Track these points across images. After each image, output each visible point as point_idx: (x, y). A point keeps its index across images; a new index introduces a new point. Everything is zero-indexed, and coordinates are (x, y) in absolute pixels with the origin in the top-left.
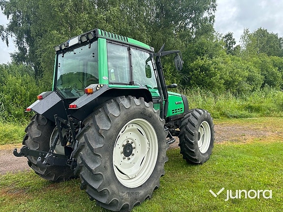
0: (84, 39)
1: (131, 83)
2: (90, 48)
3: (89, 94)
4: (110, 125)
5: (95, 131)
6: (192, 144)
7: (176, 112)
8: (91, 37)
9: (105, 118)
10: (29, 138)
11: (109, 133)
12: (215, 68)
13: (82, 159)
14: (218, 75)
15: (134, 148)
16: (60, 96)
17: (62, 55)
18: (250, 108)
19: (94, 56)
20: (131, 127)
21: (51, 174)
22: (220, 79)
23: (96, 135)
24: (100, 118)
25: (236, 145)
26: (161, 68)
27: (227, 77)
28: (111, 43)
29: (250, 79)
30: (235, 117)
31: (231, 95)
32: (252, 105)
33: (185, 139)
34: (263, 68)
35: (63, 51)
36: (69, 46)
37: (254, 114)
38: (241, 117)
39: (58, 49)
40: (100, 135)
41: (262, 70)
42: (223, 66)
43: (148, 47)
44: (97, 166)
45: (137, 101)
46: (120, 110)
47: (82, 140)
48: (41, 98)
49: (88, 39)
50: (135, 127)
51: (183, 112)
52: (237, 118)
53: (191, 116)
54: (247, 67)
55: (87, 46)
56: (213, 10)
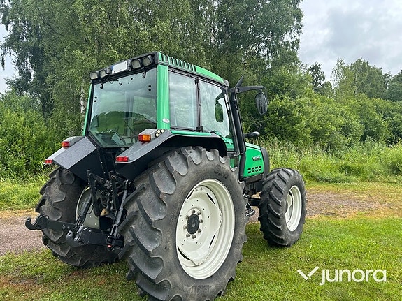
0: (137, 65)
1: (199, 129)
2: (144, 77)
3: (145, 142)
4: (174, 188)
5: (153, 196)
6: (278, 217)
7: (253, 172)
8: (147, 62)
9: (167, 178)
10: (47, 202)
11: (172, 199)
12: (299, 112)
13: (133, 235)
14: (303, 121)
15: (202, 221)
16: (94, 143)
17: (100, 85)
18: (347, 169)
19: (150, 90)
20: (199, 191)
21: (76, 256)
22: (306, 127)
23: (155, 201)
24: (159, 176)
25: (333, 220)
26: (237, 109)
27: (315, 125)
28: (174, 72)
29: (346, 129)
30: (326, 181)
31: (320, 150)
32: (349, 164)
33: (269, 210)
34: (363, 113)
35: (102, 80)
36: (113, 73)
37: (353, 178)
38: (335, 181)
39: (94, 76)
40: (161, 201)
41: (362, 117)
42: (310, 109)
43: (220, 80)
44: (156, 246)
45: (210, 155)
46: (187, 166)
47: (134, 207)
48: (67, 146)
49: (142, 65)
50: (205, 191)
51: (262, 171)
52: (329, 182)
53: (277, 178)
54: (341, 113)
55: (141, 75)
56: (298, 32)
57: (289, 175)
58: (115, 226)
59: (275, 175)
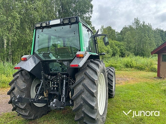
0: (66, 22)
2: (70, 28)
3: (80, 57)
4: (97, 77)
6: (112, 86)
8: (73, 21)
9: (93, 73)
10: (16, 89)
11: (97, 82)
13: (84, 100)
16: (38, 58)
21: (32, 114)
23: (92, 84)
36: (51, 24)
39: (38, 25)
44: (95, 104)
46: (99, 68)
48: (25, 60)
49: (70, 22)
55: (68, 26)
56: (91, 13)
57: (113, 70)
58: (63, 97)
59: (108, 70)
